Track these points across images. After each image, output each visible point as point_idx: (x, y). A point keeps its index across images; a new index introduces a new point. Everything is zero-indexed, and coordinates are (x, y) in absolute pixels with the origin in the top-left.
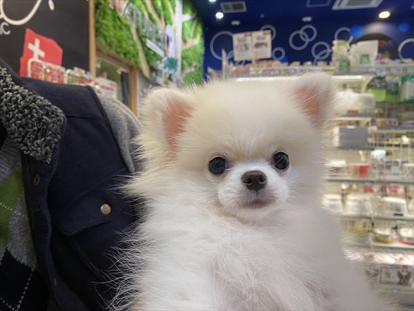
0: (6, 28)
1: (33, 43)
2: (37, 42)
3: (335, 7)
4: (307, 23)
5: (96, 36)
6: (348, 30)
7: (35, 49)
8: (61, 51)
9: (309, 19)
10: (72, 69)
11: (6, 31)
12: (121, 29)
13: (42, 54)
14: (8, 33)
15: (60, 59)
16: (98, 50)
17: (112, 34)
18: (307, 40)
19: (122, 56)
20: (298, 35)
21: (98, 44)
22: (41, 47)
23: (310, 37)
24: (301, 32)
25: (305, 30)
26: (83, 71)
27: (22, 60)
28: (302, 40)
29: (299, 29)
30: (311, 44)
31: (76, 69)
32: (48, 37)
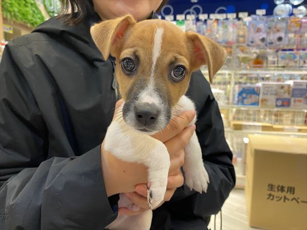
4: (195, 3)
6: (225, 9)
12: (26, 6)
16: (5, 19)
17: (16, 10)
19: (29, 25)
24: (191, 10)
25: (194, 9)
29: (190, 8)
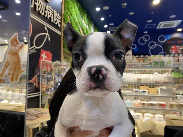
0: (35, 50)
1: (43, 54)
2: (44, 53)
3: (158, 28)
4: (146, 34)
5: (63, 48)
6: (164, 36)
7: (44, 56)
8: (52, 55)
9: (146, 32)
10: (55, 61)
11: (35, 51)
13: (46, 57)
14: (36, 52)
15: (51, 59)
16: (64, 52)
18: (146, 41)
20: (142, 38)
21: (64, 50)
22: (46, 55)
23: (147, 39)
24: (143, 37)
25: (145, 37)
26: (59, 62)
27: (39, 60)
28: (143, 41)
29: (143, 36)
30: (148, 42)
31: (57, 61)
32: (48, 51)
